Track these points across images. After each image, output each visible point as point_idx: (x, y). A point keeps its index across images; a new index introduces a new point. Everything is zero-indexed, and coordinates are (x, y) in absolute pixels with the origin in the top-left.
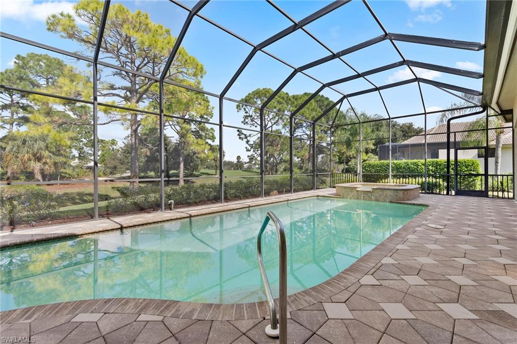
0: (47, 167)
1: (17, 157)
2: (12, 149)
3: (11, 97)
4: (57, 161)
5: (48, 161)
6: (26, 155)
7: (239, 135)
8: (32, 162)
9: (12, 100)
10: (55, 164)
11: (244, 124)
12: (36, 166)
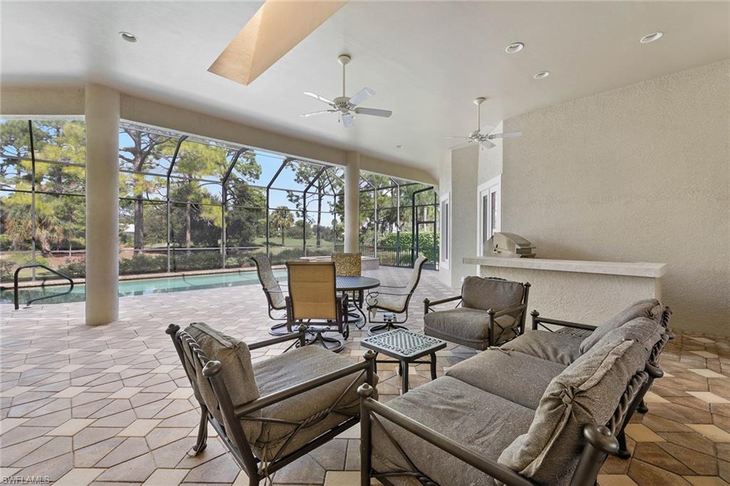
0: (55, 235)
1: (20, 223)
2: (15, 213)
3: (18, 150)
4: (66, 228)
5: (56, 228)
6: (30, 222)
7: (289, 196)
8: (38, 228)
9: (19, 154)
10: (65, 232)
11: (298, 182)
12: (42, 234)
